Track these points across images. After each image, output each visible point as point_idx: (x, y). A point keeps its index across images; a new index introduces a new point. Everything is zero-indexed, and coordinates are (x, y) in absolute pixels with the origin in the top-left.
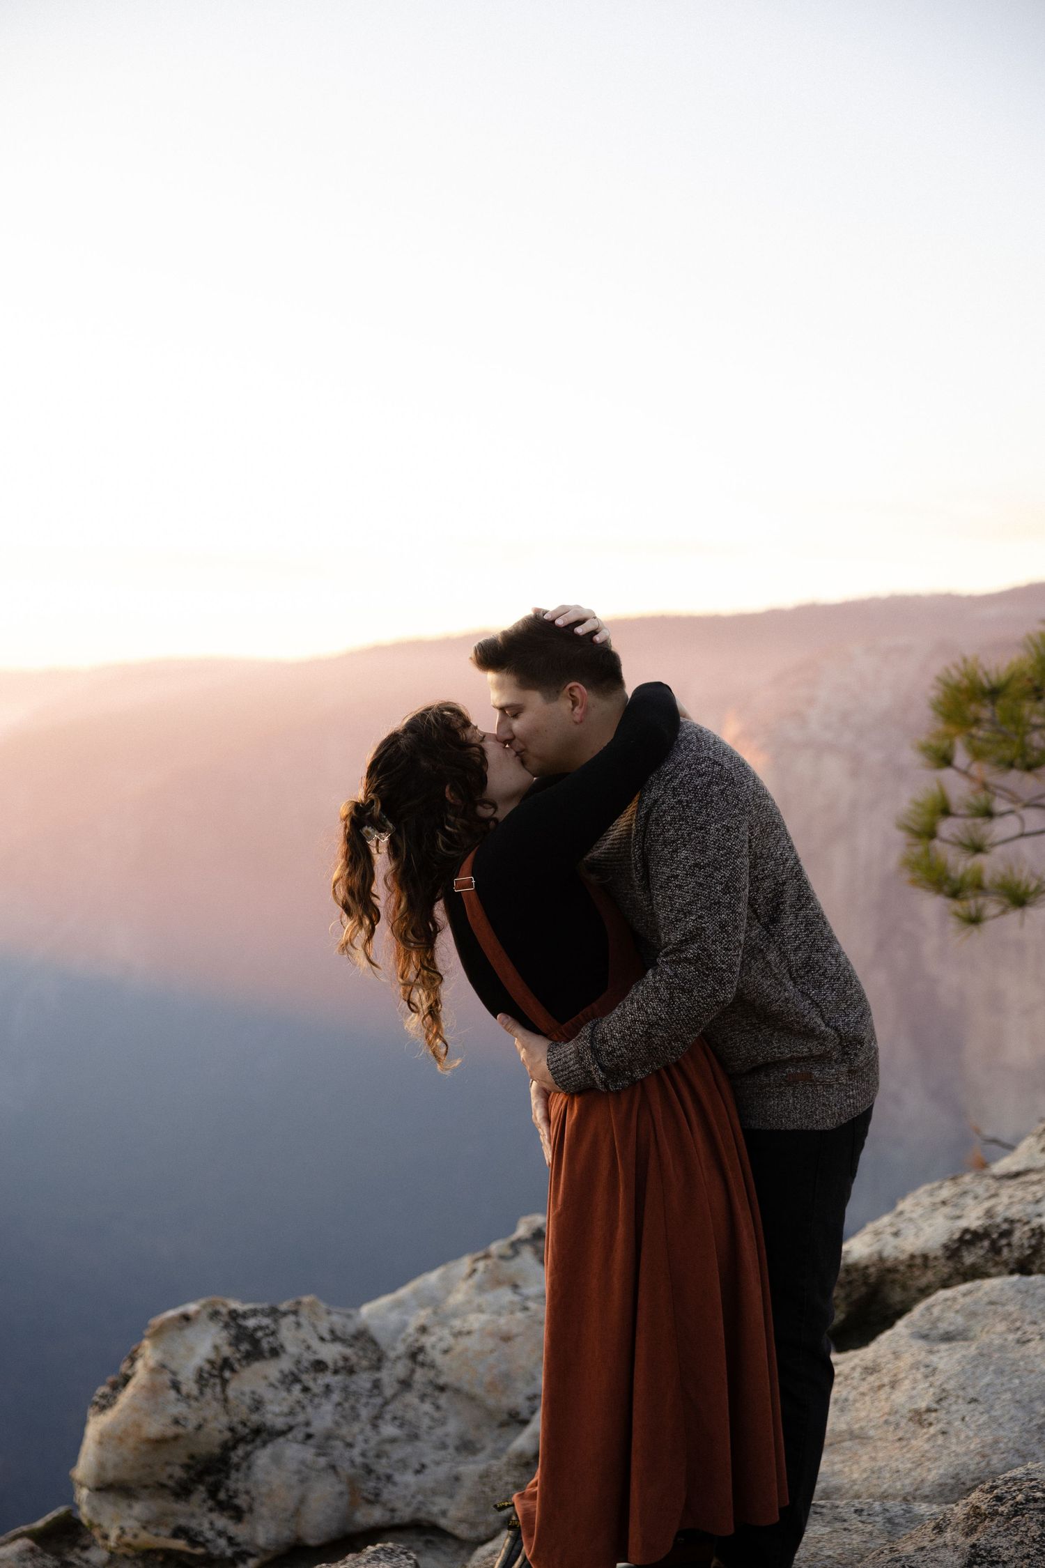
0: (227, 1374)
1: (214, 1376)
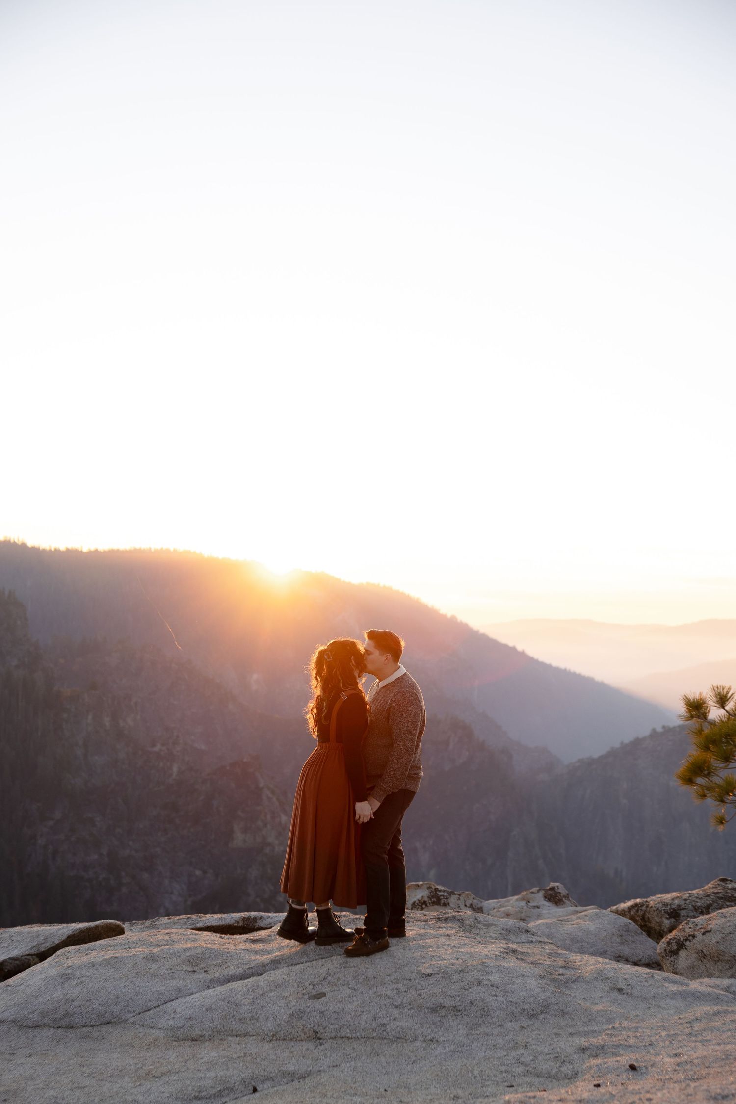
0: (424, 906)
1: (419, 905)
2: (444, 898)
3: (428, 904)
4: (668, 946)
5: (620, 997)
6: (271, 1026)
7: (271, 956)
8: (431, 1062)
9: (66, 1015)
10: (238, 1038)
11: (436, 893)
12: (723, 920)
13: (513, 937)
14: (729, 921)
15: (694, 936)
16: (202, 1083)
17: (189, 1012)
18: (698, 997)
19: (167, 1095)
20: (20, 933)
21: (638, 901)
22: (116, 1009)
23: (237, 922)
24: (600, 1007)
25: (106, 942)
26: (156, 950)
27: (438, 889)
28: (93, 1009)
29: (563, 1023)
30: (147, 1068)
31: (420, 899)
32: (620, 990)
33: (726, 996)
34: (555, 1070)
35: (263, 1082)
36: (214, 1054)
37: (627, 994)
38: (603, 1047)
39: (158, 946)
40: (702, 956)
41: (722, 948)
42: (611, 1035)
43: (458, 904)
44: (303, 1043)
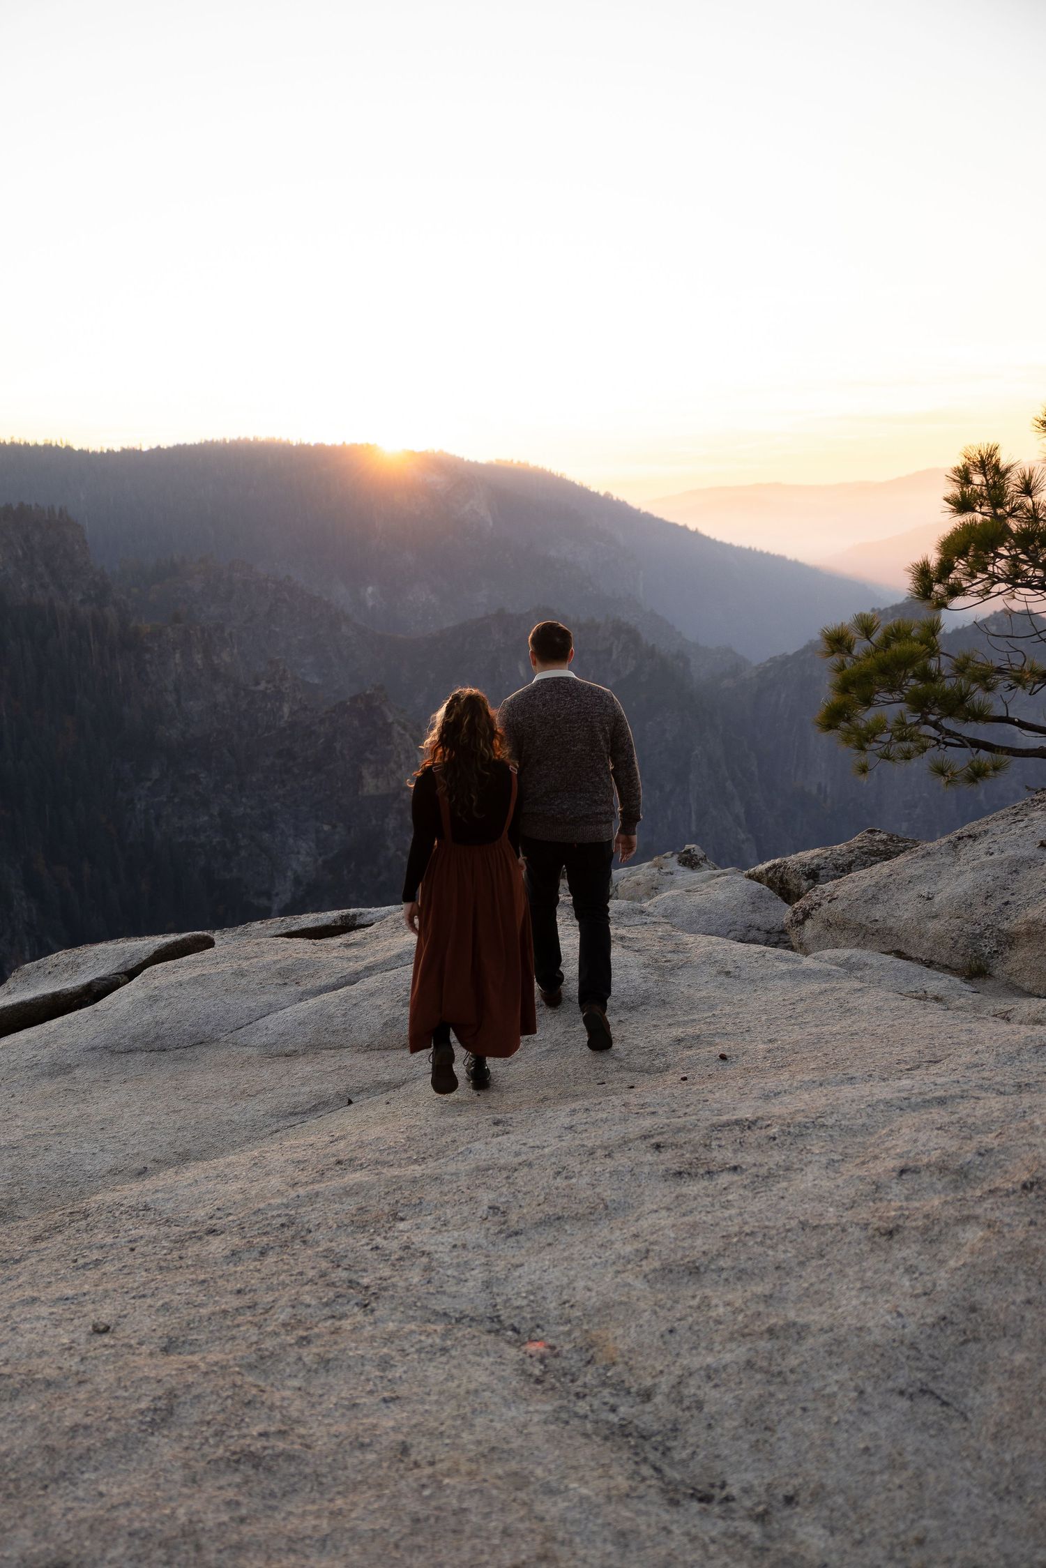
4: (794, 915)
5: (727, 980)
6: (365, 1037)
7: (365, 963)
8: (526, 1063)
9: (157, 1038)
10: (333, 1051)
12: (851, 885)
14: (857, 886)
15: (820, 905)
16: (296, 1099)
17: (281, 1028)
18: (808, 975)
19: (262, 1113)
20: (104, 951)
21: (777, 861)
22: (208, 1029)
23: (332, 922)
24: (704, 993)
25: (194, 958)
26: (245, 964)
28: (184, 1030)
29: (663, 1013)
30: (241, 1087)
32: (728, 973)
33: (838, 971)
34: (648, 1064)
35: (358, 1093)
36: (309, 1069)
37: (735, 977)
38: (699, 1036)
39: (247, 959)
40: (829, 925)
41: (848, 916)
42: (710, 1023)
44: (399, 1052)
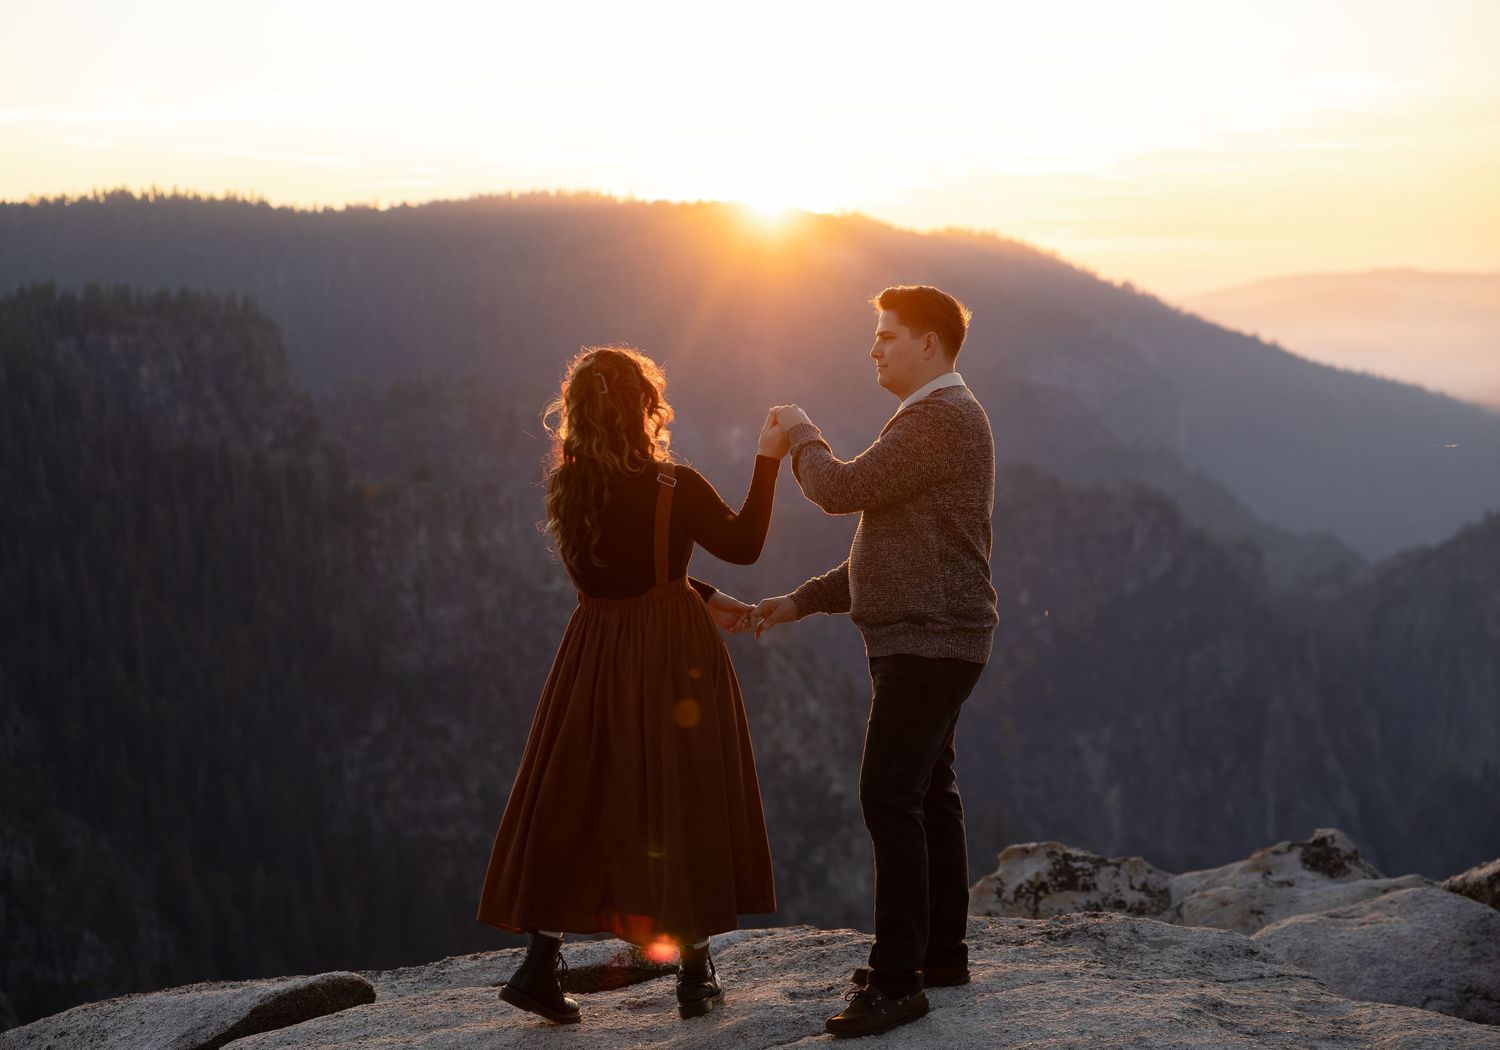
1: (1031, 893)
2: (1084, 875)
3: (1051, 889)
11: (1067, 865)
13: (1217, 969)
23: (619, 959)
25: (319, 1025)
27: (1069, 855)
31: (1033, 879)
43: (1116, 886)
